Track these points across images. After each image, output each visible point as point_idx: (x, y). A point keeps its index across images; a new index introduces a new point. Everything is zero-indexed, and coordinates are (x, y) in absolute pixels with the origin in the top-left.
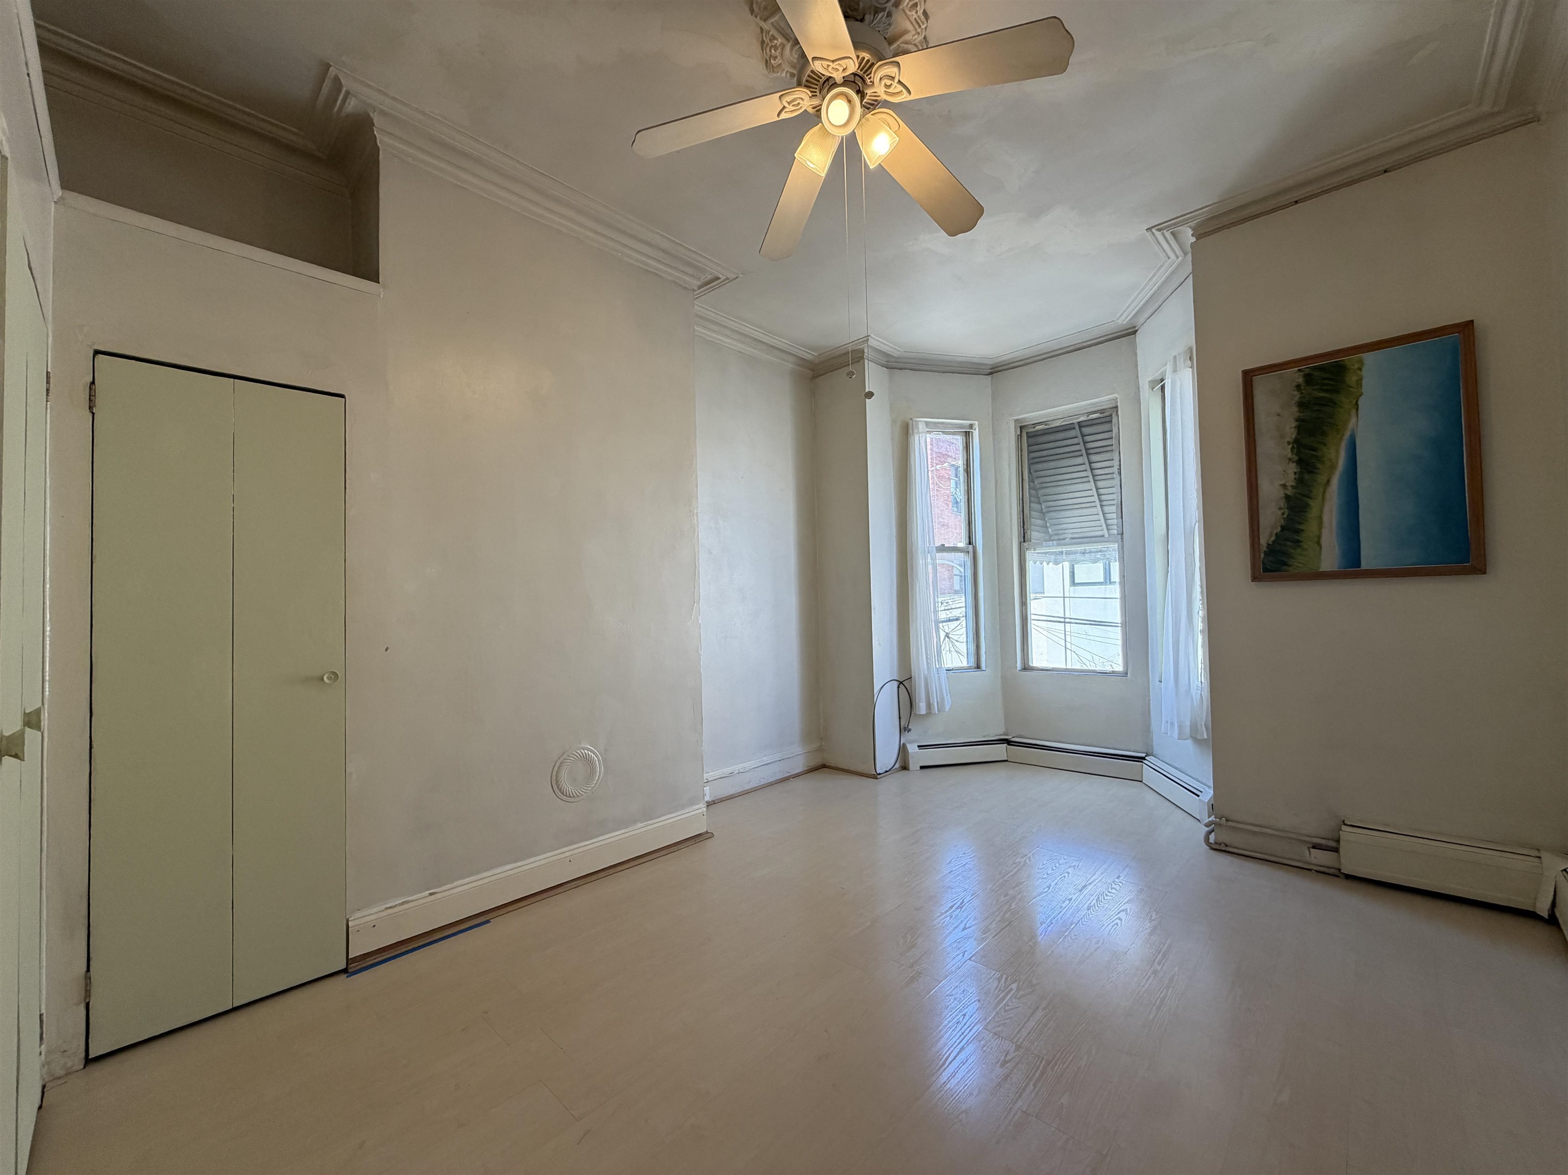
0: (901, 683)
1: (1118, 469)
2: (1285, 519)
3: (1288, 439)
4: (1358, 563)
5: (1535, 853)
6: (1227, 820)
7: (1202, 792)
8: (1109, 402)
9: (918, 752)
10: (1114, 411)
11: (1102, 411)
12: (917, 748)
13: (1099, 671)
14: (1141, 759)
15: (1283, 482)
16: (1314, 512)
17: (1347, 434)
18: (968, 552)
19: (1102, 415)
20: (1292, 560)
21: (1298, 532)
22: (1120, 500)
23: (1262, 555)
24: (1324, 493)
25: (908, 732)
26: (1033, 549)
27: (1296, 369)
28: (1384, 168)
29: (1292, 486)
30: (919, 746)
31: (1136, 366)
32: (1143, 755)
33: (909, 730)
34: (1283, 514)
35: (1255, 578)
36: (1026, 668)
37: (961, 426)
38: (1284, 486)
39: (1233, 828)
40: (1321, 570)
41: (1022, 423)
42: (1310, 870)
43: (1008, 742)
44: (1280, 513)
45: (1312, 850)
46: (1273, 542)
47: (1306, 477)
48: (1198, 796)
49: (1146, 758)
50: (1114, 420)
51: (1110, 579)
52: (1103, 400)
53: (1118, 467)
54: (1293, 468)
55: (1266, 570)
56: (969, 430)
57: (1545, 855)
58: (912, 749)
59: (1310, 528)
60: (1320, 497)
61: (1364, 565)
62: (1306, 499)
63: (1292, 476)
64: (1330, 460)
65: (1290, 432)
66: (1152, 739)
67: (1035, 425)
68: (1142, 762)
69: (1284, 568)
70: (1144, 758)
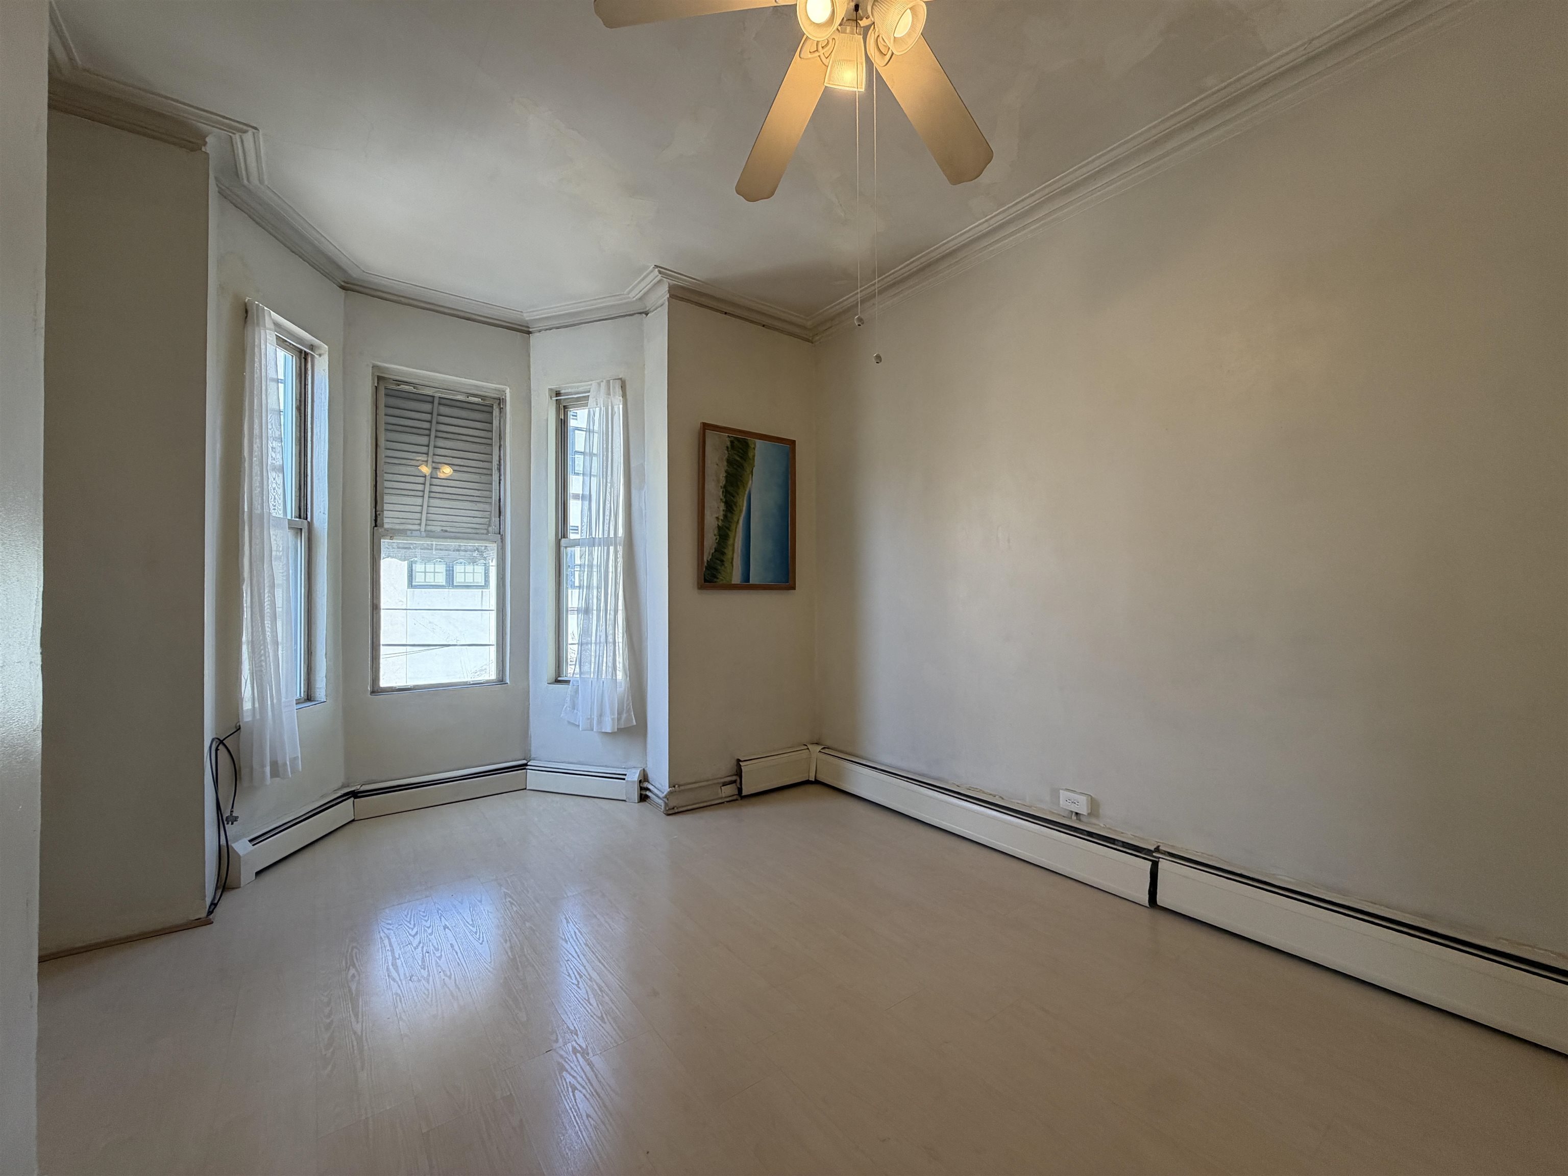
0: (221, 742)
1: (498, 465)
2: (717, 543)
3: (721, 485)
4: (748, 580)
5: (806, 747)
6: (679, 786)
7: (625, 775)
8: (494, 392)
9: (252, 851)
10: (495, 403)
11: (483, 398)
12: (250, 845)
13: (472, 683)
14: (523, 767)
15: (717, 516)
16: (730, 542)
17: (747, 492)
18: (301, 529)
19: (482, 401)
20: (719, 574)
21: (723, 554)
22: (498, 498)
23: (704, 569)
24: (736, 528)
25: (232, 824)
26: (389, 537)
27: (727, 435)
28: (764, 323)
29: (722, 520)
30: (250, 841)
31: (529, 367)
32: (525, 762)
33: (236, 819)
34: (716, 539)
35: (701, 587)
36: (376, 690)
37: (300, 340)
38: (717, 518)
39: (683, 791)
40: (733, 583)
41: (383, 373)
42: (723, 803)
43: (355, 795)
44: (715, 538)
45: (722, 788)
46: (710, 559)
47: (729, 515)
48: (624, 779)
49: (529, 764)
50: (496, 412)
51: (453, 583)
52: (489, 387)
53: (498, 463)
54: (722, 507)
55: (706, 581)
56: (308, 351)
57: (809, 746)
58: (242, 847)
59: (728, 552)
60: (734, 531)
61: (751, 582)
62: (727, 530)
63: (722, 513)
64: (740, 506)
65: (723, 482)
66: (530, 744)
67: (399, 382)
68: (525, 769)
69: (715, 580)
70: (526, 765)
